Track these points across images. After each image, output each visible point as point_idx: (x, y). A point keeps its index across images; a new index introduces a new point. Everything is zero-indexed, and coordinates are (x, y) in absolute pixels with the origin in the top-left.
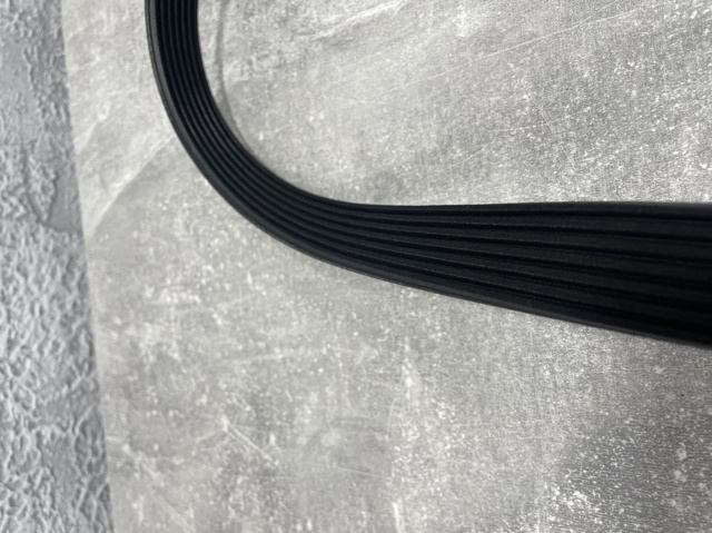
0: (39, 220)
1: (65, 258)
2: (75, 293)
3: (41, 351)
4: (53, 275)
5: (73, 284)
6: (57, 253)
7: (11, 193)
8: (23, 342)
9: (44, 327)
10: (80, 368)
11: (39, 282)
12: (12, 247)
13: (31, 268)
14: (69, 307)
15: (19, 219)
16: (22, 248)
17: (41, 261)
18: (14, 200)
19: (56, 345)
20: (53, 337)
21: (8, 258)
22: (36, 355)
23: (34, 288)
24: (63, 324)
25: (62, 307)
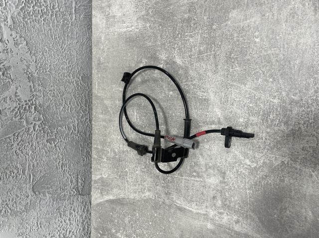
0: (79, 194)
1: (84, 203)
2: (86, 213)
3: (76, 232)
4: (81, 209)
5: (86, 210)
6: (82, 202)
7: (73, 189)
8: (73, 231)
9: (78, 225)
10: (85, 235)
11: (77, 212)
12: (73, 204)
13: (76, 209)
14: (84, 217)
15: (75, 196)
16: (75, 203)
17: (79, 206)
18: (74, 190)
19: (80, 229)
20: (79, 228)
21: (71, 208)
22: (75, 234)
23: (76, 214)
24: (82, 223)
25: (82, 218)
